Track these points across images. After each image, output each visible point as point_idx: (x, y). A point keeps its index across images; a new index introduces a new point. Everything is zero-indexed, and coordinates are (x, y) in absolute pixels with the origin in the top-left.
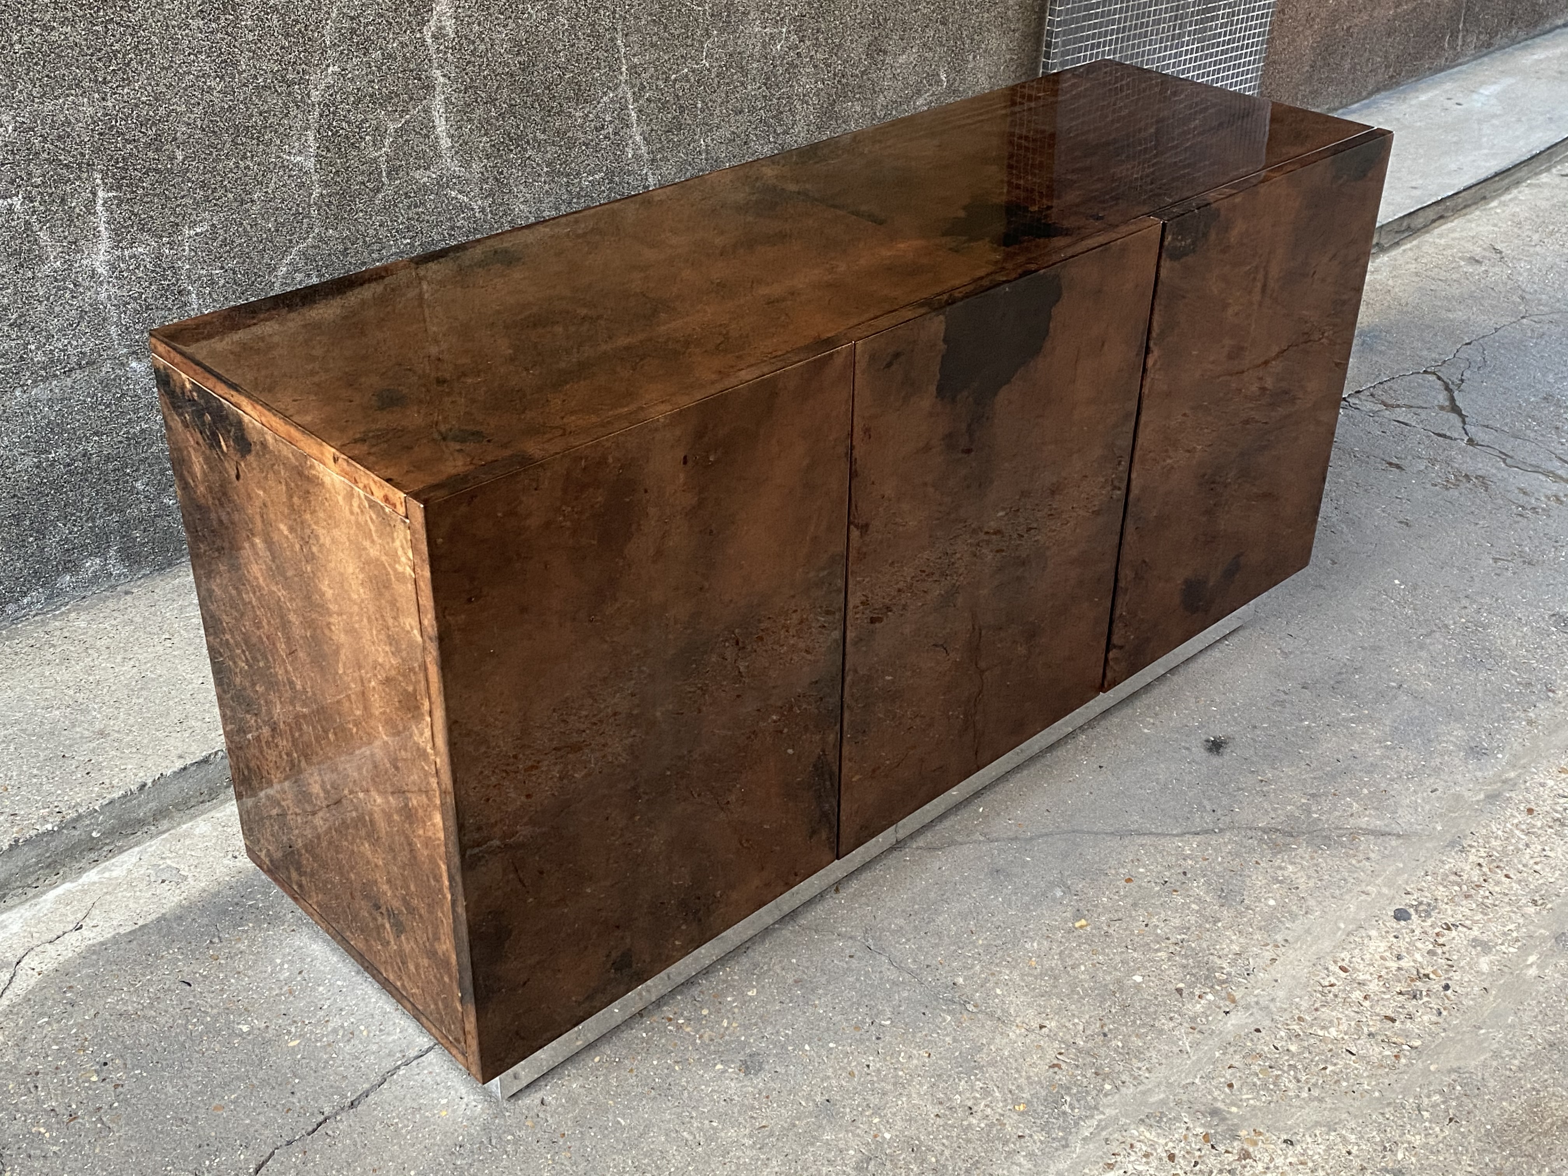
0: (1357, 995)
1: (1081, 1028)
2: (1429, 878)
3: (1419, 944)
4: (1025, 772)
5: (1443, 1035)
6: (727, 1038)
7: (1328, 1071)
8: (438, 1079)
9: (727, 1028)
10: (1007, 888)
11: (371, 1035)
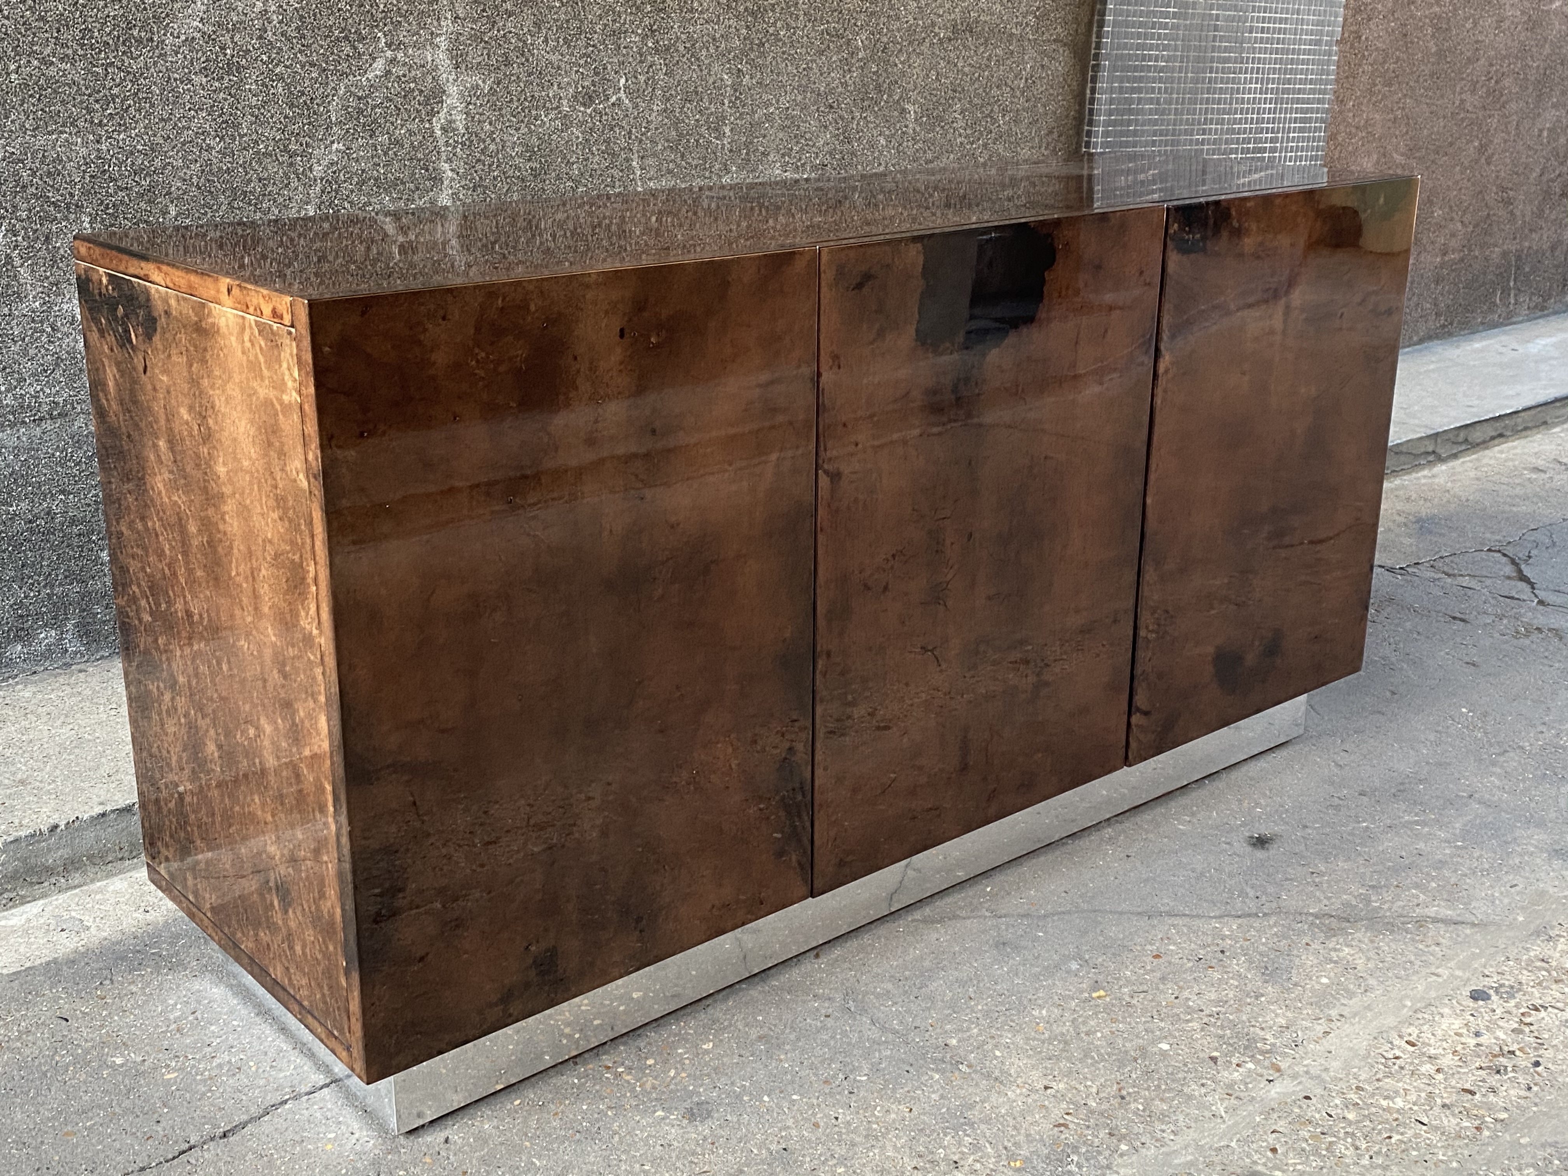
0: (1427, 1068)
1: (1094, 1090)
2: (1511, 963)
3: (1501, 1023)
5: (1535, 1109)
6: (672, 1087)
7: (1393, 1140)
8: (329, 1115)
9: (673, 1078)
10: (1014, 959)
11: (261, 1070)
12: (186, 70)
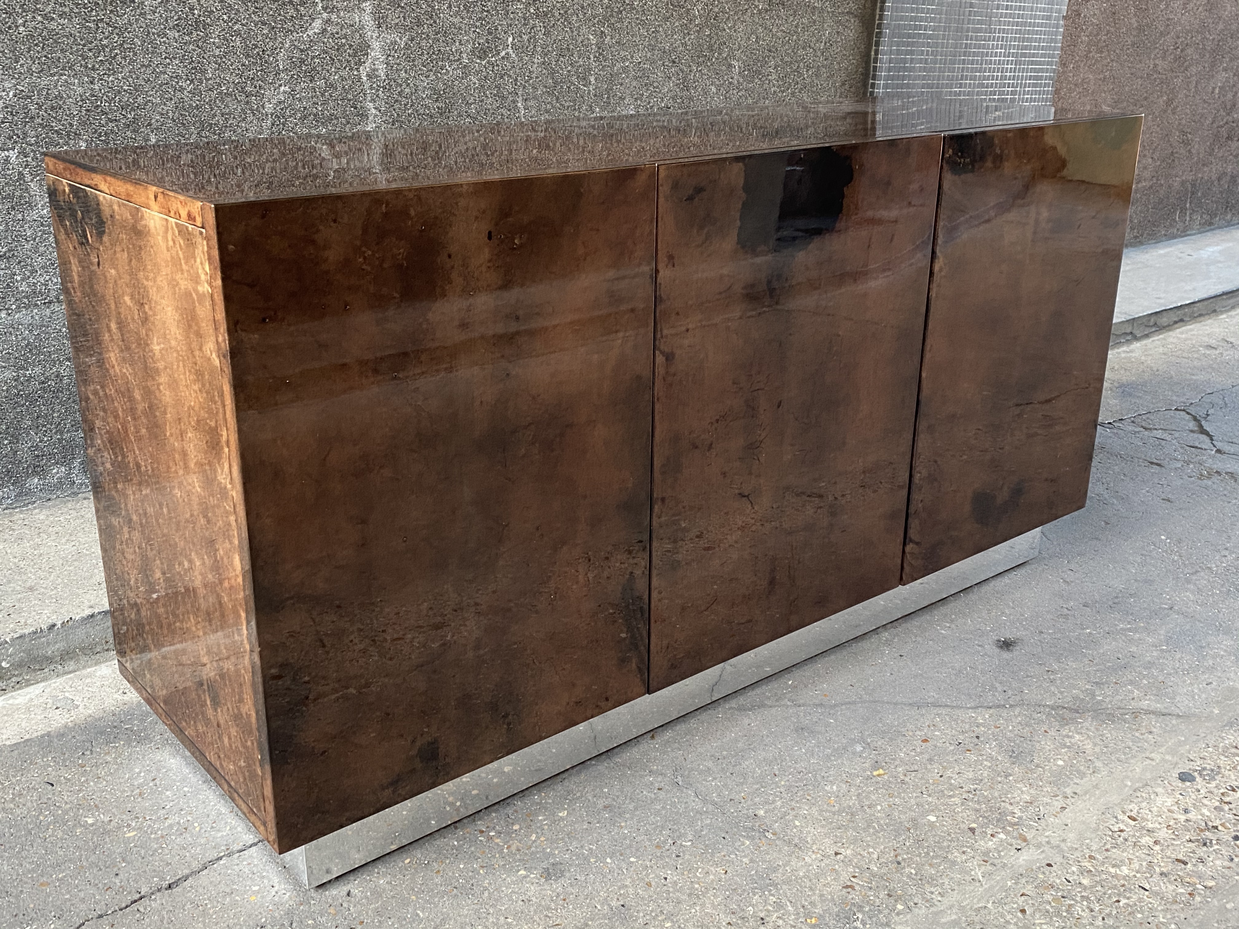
0: (1147, 840)
1: (875, 856)
2: (1211, 749)
3: (1205, 801)
4: (833, 657)
5: (1237, 878)
6: (533, 849)
7: (1121, 904)
8: (255, 870)
9: (535, 841)
10: (810, 742)
11: (203, 831)
12: (162, 27)
